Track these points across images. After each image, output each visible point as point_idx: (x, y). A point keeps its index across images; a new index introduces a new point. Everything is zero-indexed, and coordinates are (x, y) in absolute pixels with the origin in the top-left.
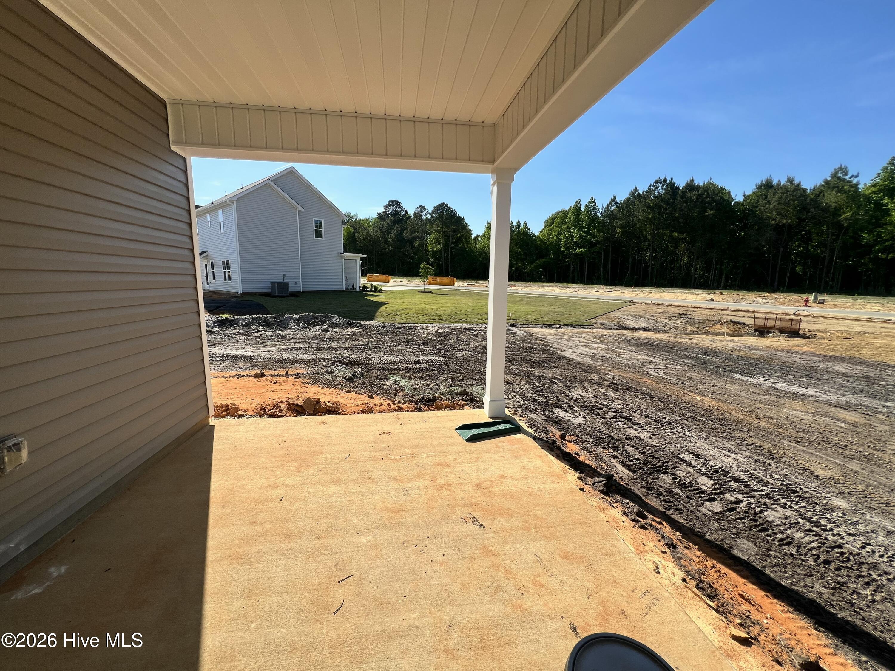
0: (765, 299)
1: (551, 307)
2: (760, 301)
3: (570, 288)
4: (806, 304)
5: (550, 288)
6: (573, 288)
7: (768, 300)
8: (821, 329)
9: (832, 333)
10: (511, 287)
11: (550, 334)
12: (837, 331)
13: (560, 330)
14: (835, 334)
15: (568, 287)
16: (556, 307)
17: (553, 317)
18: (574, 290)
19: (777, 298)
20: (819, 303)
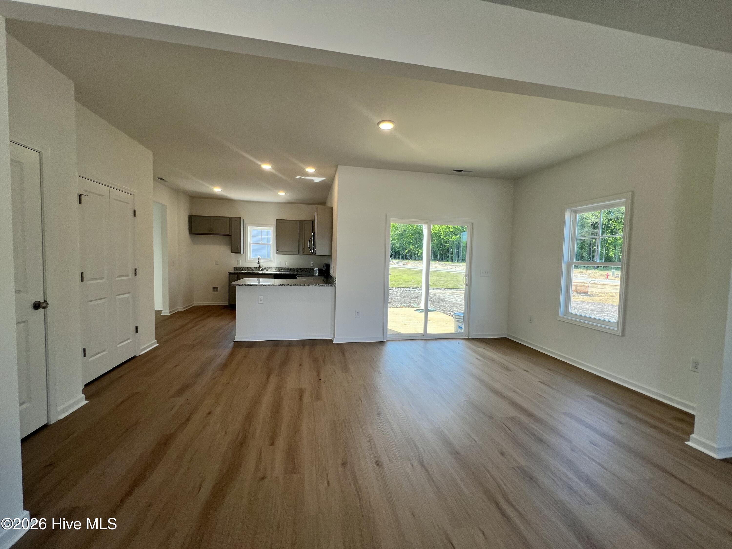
0: (583, 274)
1: (438, 278)
2: (579, 275)
3: (450, 265)
4: (607, 277)
5: (436, 265)
6: (451, 265)
7: (584, 275)
8: (602, 291)
9: (607, 294)
10: (407, 264)
11: (439, 293)
12: (611, 293)
13: (444, 291)
14: (609, 294)
15: (448, 265)
16: (441, 277)
17: (439, 284)
18: (452, 267)
19: (590, 274)
20: (616, 277)
